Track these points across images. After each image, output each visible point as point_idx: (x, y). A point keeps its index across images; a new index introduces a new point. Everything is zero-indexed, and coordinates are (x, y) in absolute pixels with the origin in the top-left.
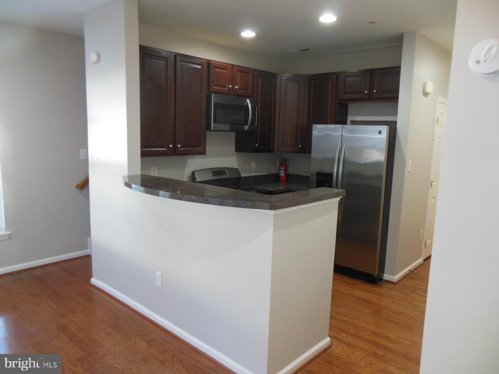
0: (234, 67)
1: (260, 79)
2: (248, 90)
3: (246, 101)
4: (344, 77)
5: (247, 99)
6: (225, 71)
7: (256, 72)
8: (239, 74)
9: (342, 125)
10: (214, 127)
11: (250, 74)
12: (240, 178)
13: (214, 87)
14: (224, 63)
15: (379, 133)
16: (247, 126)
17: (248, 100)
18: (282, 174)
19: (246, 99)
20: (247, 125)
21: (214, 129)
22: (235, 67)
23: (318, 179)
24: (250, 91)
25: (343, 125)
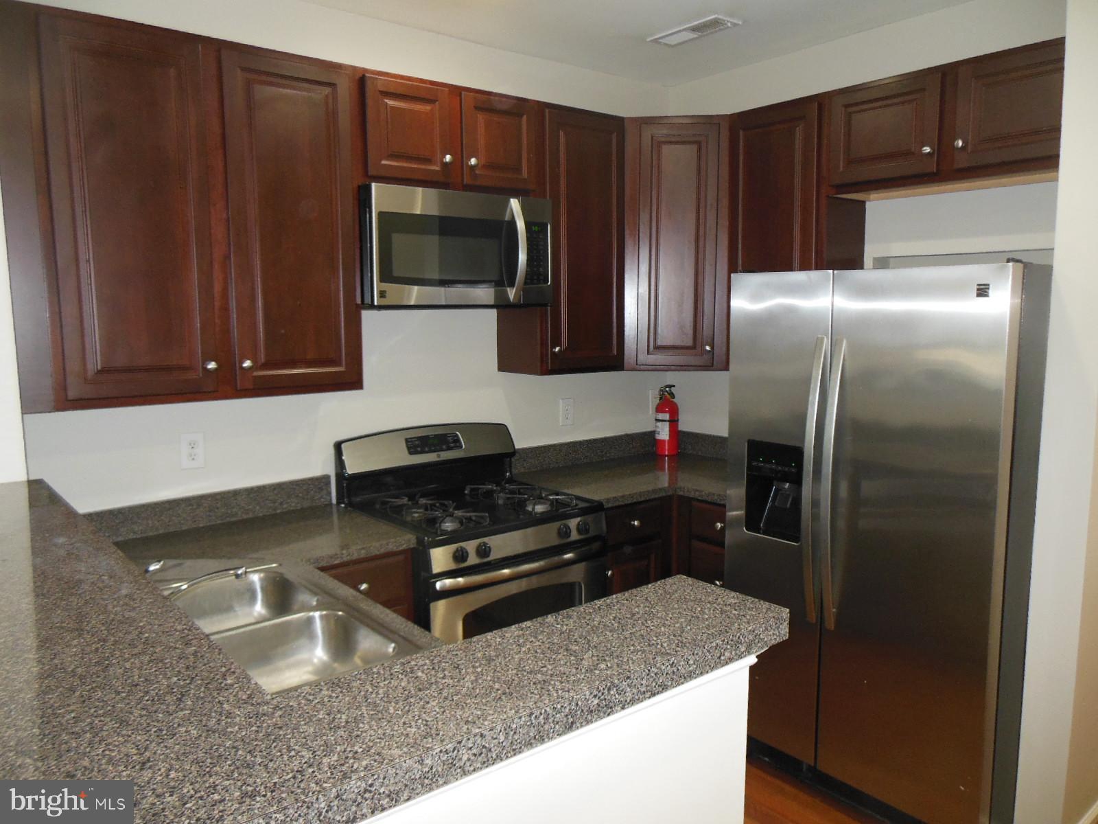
0: (460, 95)
1: (561, 133)
2: (518, 170)
3: (507, 206)
4: (847, 106)
5: (511, 200)
6: (428, 108)
7: (547, 110)
8: (481, 118)
9: (831, 271)
10: (382, 294)
11: (525, 117)
12: (514, 453)
13: (384, 162)
14: (422, 81)
15: (979, 295)
16: (515, 289)
17: (515, 204)
18: (664, 434)
19: (509, 201)
20: (512, 285)
21: (385, 302)
22: (463, 93)
23: (755, 464)
24: (525, 174)
25: (835, 272)
